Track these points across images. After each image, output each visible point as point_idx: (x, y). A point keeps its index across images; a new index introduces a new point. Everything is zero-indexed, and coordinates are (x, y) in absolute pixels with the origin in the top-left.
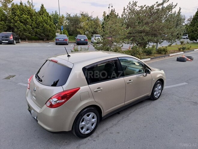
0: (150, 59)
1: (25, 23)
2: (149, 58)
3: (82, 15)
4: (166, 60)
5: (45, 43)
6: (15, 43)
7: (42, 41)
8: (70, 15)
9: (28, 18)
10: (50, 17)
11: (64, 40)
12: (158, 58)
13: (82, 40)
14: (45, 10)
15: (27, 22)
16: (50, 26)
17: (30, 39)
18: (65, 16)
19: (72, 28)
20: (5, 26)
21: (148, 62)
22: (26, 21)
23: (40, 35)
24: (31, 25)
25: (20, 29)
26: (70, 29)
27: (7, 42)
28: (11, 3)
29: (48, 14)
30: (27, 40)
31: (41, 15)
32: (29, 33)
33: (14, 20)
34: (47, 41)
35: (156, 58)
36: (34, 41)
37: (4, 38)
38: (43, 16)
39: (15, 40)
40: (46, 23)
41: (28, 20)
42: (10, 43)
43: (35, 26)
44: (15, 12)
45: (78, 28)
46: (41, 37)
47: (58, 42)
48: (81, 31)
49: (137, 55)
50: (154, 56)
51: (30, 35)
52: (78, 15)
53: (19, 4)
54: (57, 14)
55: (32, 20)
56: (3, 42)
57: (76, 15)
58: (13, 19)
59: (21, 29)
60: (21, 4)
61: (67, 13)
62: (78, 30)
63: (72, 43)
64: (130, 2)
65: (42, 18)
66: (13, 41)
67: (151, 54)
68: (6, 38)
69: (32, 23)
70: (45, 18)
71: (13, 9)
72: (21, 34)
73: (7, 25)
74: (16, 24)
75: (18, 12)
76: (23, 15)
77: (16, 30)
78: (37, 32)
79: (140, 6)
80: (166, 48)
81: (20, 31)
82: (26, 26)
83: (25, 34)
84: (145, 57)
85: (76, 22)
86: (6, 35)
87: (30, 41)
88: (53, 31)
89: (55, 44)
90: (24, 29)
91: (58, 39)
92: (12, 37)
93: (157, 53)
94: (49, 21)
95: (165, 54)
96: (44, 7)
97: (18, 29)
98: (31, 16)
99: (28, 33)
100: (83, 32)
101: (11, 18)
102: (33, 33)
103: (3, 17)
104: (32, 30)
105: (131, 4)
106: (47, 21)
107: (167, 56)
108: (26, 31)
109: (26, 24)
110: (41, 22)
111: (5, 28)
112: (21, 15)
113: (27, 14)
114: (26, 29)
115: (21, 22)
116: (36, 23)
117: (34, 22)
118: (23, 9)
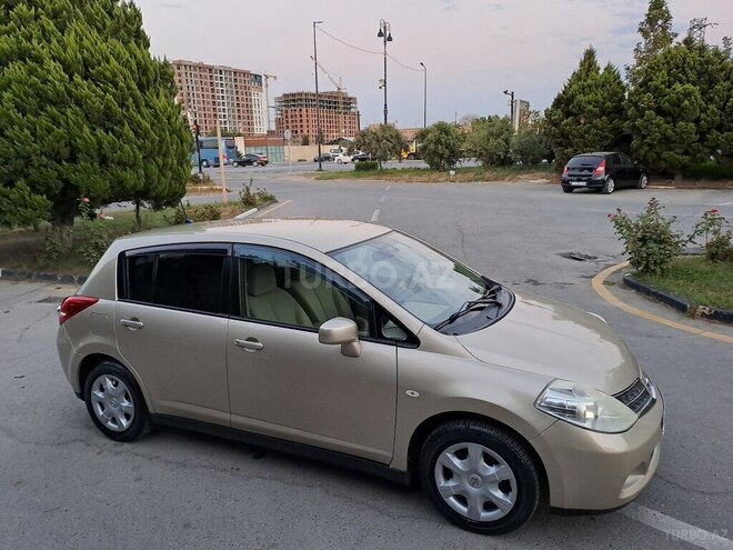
1: (672, 113)
6: (611, 190)
9: (687, 95)
15: (683, 109)
20: (607, 133)
22: (679, 106)
24: (697, 121)
25: (648, 140)
27: (584, 184)
30: (678, 178)
32: (686, 153)
33: (637, 107)
36: (702, 183)
39: (612, 177)
41: (686, 102)
42: (597, 188)
43: (713, 121)
44: (651, 80)
51: (686, 158)
55: (709, 100)
56: (574, 184)
58: (635, 104)
59: (653, 140)
60: (688, 41)
66: (605, 182)
69: (704, 110)
73: (614, 129)
74: (639, 122)
76: (677, 84)
77: (635, 142)
81: (649, 145)
82: (674, 125)
83: (666, 154)
90: (666, 140)
92: (602, 169)
97: (644, 137)
98: (711, 82)
99: (678, 151)
102: (700, 151)
103: (608, 104)
104: (696, 137)
108: (674, 142)
109: (679, 115)
111: (606, 138)
112: (667, 87)
113: (693, 77)
114: (674, 138)
115: (660, 111)
116: (723, 109)
117: (712, 107)
118: (684, 59)
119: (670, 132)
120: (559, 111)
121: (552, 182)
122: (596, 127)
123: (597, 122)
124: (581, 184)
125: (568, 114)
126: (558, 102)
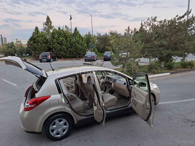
0: (169, 74)
1: (61, 44)
2: (169, 72)
3: (111, 33)
4: (190, 74)
5: (77, 60)
6: (52, 61)
7: (74, 58)
8: (100, 34)
9: (63, 40)
10: (82, 38)
11: (92, 56)
12: (180, 72)
13: (108, 56)
14: (78, 32)
15: (63, 43)
16: (81, 45)
17: (65, 57)
18: (96, 35)
19: (101, 46)
21: (166, 76)
23: (73, 53)
24: (66, 46)
25: (57, 50)
26: (99, 47)
27: (46, 60)
28: (53, 29)
29: (80, 35)
30: (62, 58)
31: (74, 36)
32: (64, 53)
33: (53, 42)
34: (79, 59)
35: (177, 72)
36: (68, 59)
37: (44, 57)
38: (76, 37)
39: (52, 58)
40: (78, 43)
42: (49, 61)
43: (69, 46)
44: (54, 36)
45: (107, 46)
46: (74, 55)
47: (87, 59)
48: (109, 48)
49: (154, 70)
50: (176, 70)
52: (107, 34)
53: (57, 29)
54: (90, 35)
55: (67, 42)
56: (43, 60)
57: (106, 34)
58: (52, 41)
60: (59, 28)
61: (98, 33)
62: (106, 47)
63: (101, 59)
64: (149, 18)
65: (75, 39)
66: (51, 59)
67: (172, 68)
68: (45, 57)
69: (67, 44)
70: (77, 39)
71: (53, 33)
72: (58, 53)
73: (48, 47)
74: (54, 45)
75: (56, 36)
76: (60, 38)
77: (54, 50)
78: (70, 51)
79: (159, 21)
80: (192, 62)
81: (57, 51)
82: (62, 46)
83: (61, 53)
84: (165, 71)
85: (105, 41)
86: (45, 54)
87: (65, 59)
88: (84, 49)
89: (84, 61)
90: (60, 49)
91: (87, 57)
92: (50, 56)
93: (182, 68)
94: (81, 41)
95: (191, 68)
96: (77, 30)
97: (55, 49)
98: (67, 38)
100: (111, 48)
101: (51, 40)
102: (67, 52)
103: (45, 41)
104: (66, 49)
105: (149, 20)
106: (79, 41)
107: (193, 70)
110: (74, 43)
111: (46, 49)
112: (58, 38)
113: (63, 36)
114: (62, 49)
115: (58, 43)
116: (70, 44)
117: (68, 43)
118: (60, 32)
119: (61, 48)
120: (32, 42)
121: (32, 60)
122: (43, 46)
123: (43, 45)
124: (45, 60)
125: (35, 43)
126: (31, 39)
